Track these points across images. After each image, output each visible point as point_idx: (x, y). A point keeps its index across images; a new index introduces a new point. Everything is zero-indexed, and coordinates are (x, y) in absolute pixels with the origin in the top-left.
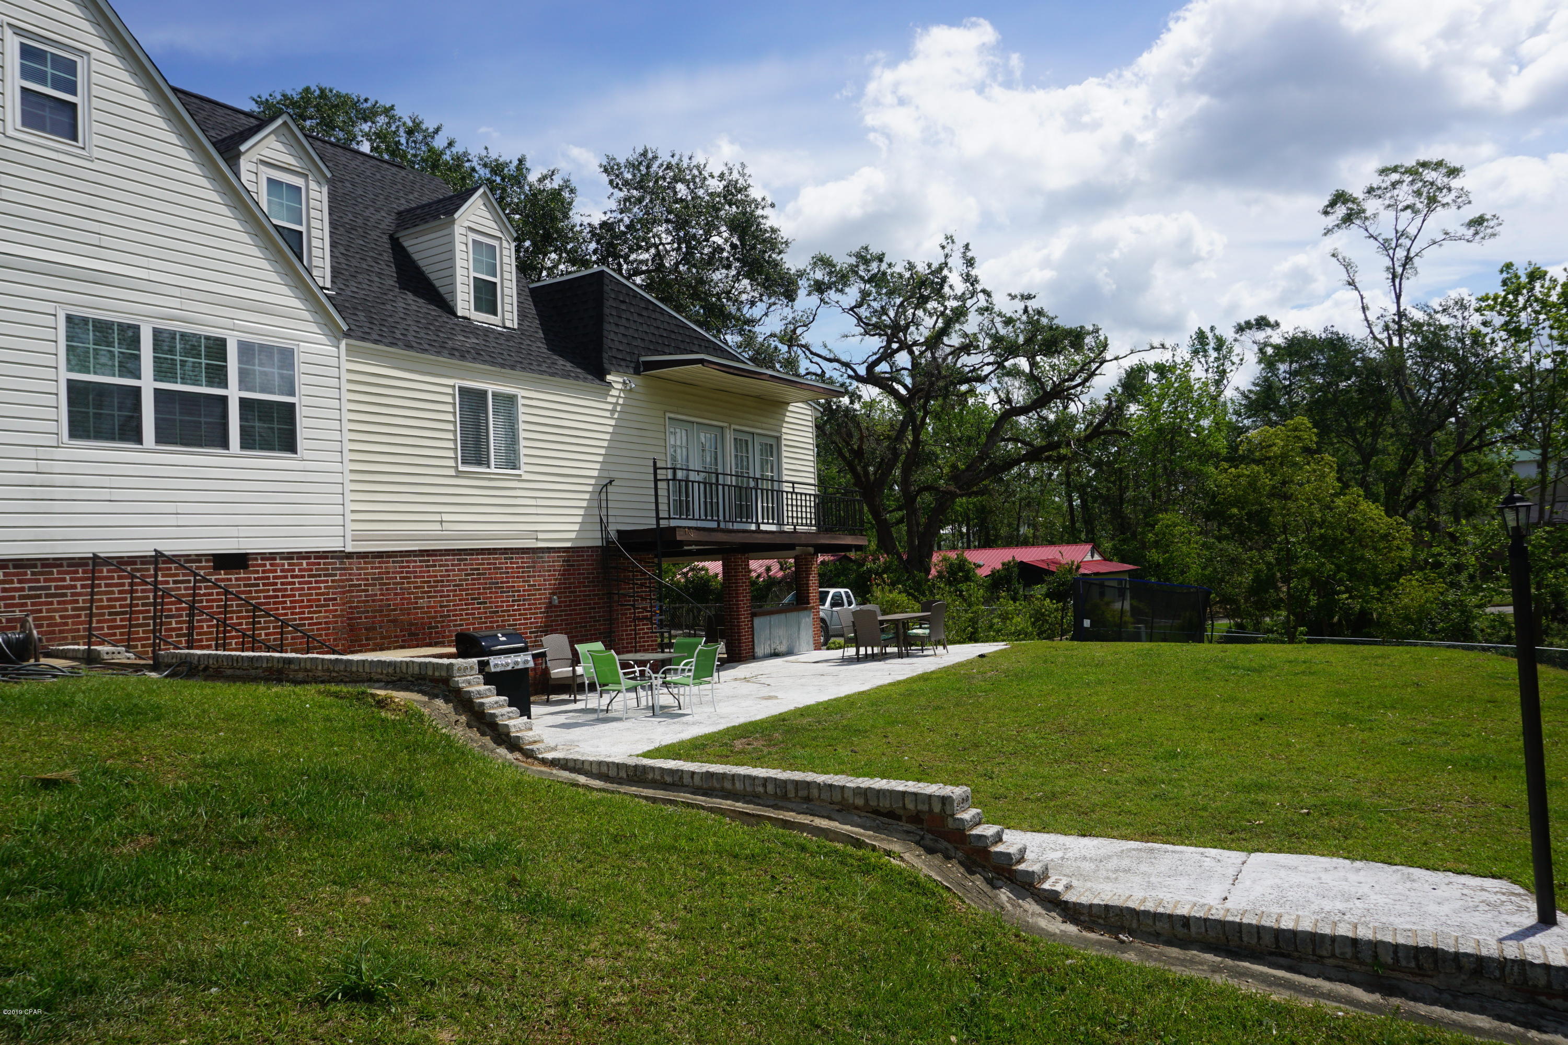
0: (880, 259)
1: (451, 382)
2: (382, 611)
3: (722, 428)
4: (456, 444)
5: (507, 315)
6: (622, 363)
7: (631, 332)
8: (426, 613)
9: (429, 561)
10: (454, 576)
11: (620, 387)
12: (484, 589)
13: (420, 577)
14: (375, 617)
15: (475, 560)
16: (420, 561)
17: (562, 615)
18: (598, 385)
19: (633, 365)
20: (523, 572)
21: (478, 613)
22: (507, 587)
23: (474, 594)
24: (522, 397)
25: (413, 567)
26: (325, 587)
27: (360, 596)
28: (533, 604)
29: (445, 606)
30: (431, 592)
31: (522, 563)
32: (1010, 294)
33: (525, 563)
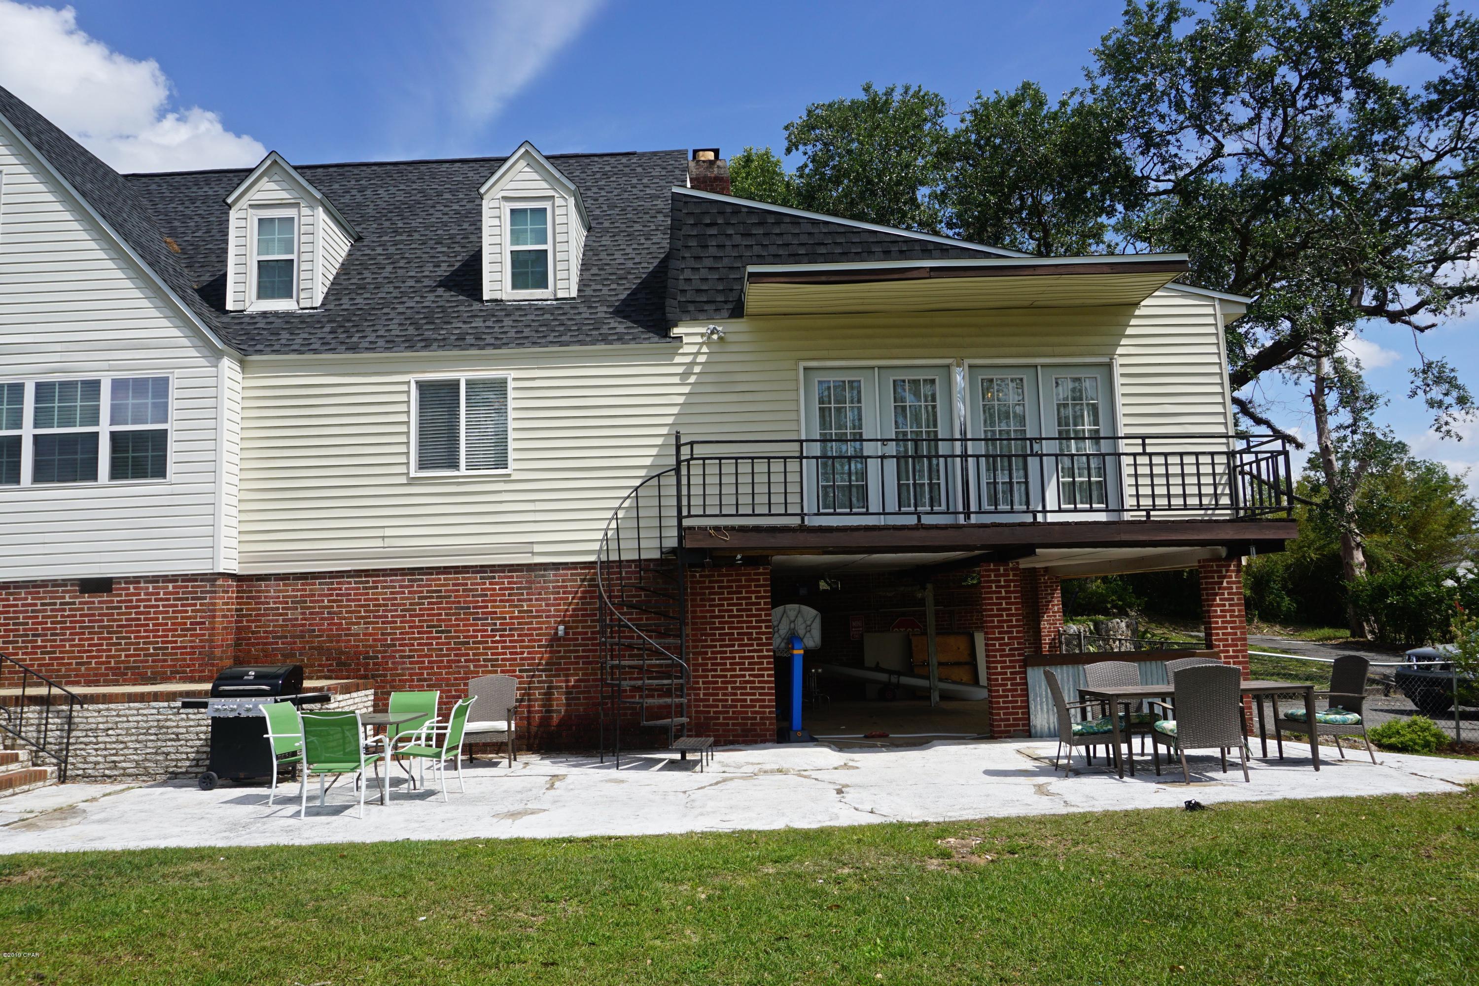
1: (406, 378)
2: (303, 637)
3: (948, 366)
4: (409, 447)
5: (560, 284)
6: (707, 307)
7: (726, 262)
8: (362, 641)
9: (368, 582)
10: (402, 599)
11: (699, 339)
12: (446, 614)
13: (354, 600)
14: (295, 643)
15: (434, 580)
16: (356, 583)
17: (577, 651)
18: (656, 344)
19: (730, 306)
20: (510, 595)
21: (437, 644)
22: (483, 613)
23: (432, 621)
24: (514, 379)
25: (346, 589)
26: (193, 611)
27: (277, 620)
28: (526, 635)
29: (389, 634)
30: (369, 617)
31: (509, 583)
33: (515, 583)
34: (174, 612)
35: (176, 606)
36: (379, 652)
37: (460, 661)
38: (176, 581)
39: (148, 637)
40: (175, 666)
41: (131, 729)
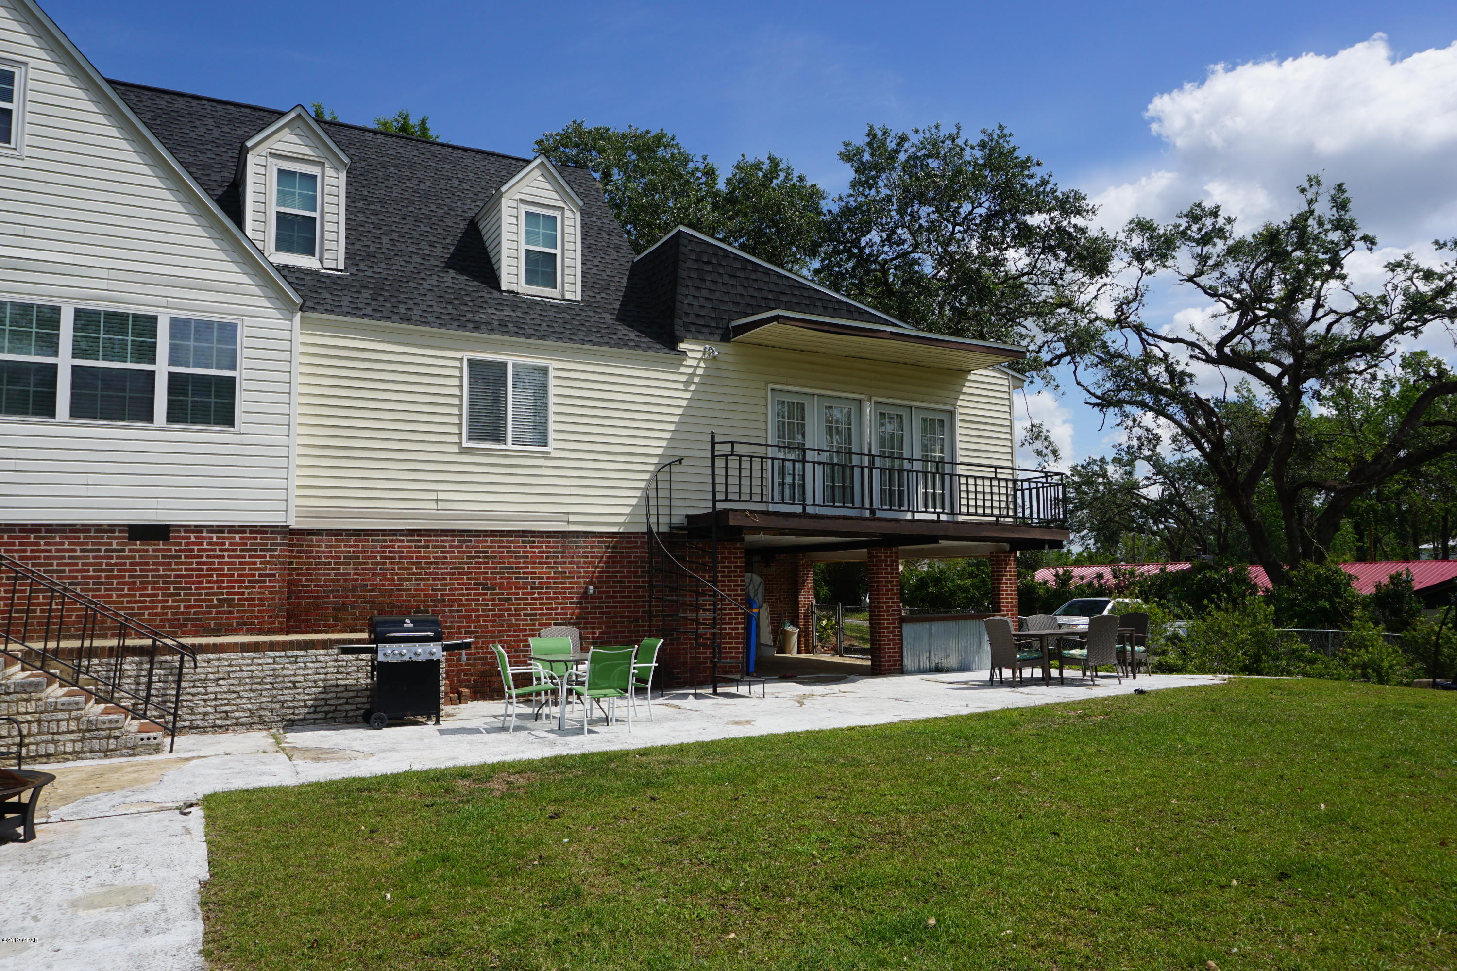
0: (1215, 214)
1: (458, 355)
2: (355, 591)
3: (860, 400)
4: (461, 419)
5: (569, 287)
6: (704, 330)
7: (718, 295)
8: (413, 596)
9: (420, 541)
10: (452, 558)
11: (699, 355)
12: (492, 573)
13: (406, 558)
14: (347, 597)
15: (482, 542)
16: (408, 541)
17: (601, 608)
18: (664, 354)
19: (720, 331)
20: (547, 558)
21: (483, 600)
22: (524, 573)
23: (479, 579)
24: (555, 369)
25: (399, 547)
26: (261, 563)
27: (329, 575)
28: (560, 593)
29: (440, 590)
30: (421, 574)
31: (547, 547)
32: (1436, 242)
33: (552, 547)
34: (240, 563)
35: (244, 557)
36: (430, 606)
37: (503, 615)
38: (244, 532)
39: (211, 588)
40: (242, 618)
41: (244, 678)
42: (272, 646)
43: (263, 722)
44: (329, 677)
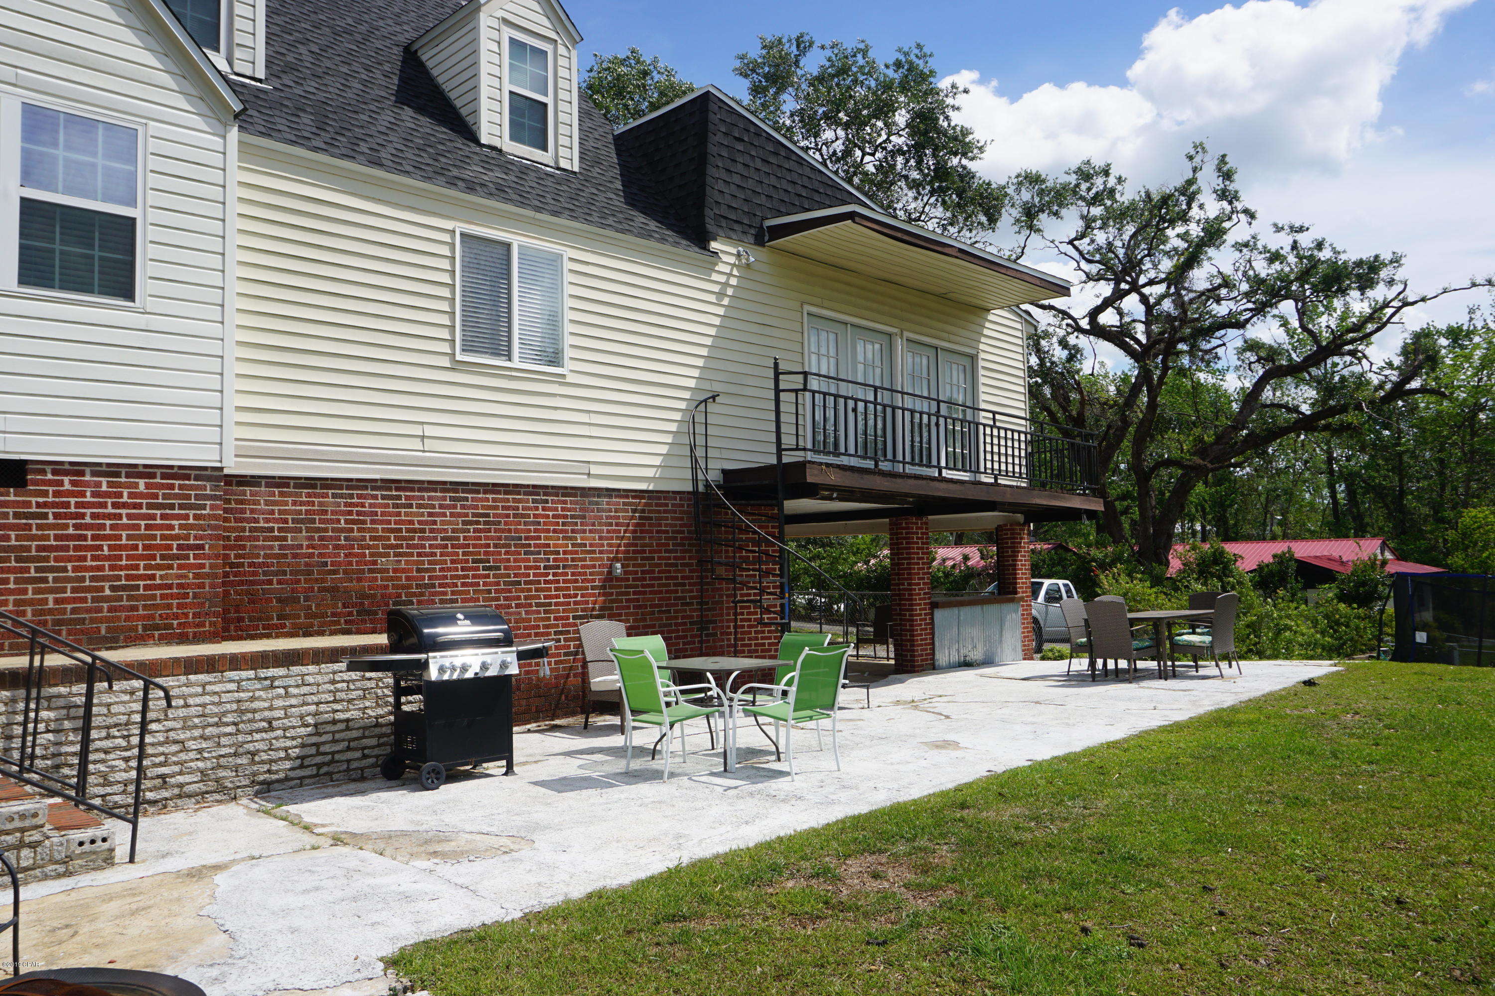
0: (1106, 173)
1: (448, 225)
2: (310, 573)
3: (890, 335)
4: (453, 320)
5: (562, 152)
6: (736, 227)
7: (750, 184)
8: (391, 579)
9: (399, 497)
10: (443, 523)
11: (732, 260)
12: (496, 546)
13: (382, 522)
14: (298, 582)
15: (481, 500)
17: (629, 593)
18: (694, 253)
19: (753, 231)
20: (564, 524)
21: (485, 584)
22: (536, 546)
23: (479, 553)
24: (571, 259)
25: (371, 505)
26: (181, 527)
27: (271, 547)
28: (580, 574)
29: (427, 570)
30: (401, 546)
31: (563, 509)
32: (1275, 225)
33: (569, 510)
34: (148, 527)
35: (153, 517)
36: (414, 594)
37: (510, 607)
38: (153, 476)
39: (101, 568)
40: (152, 617)
41: (190, 718)
42: (235, 662)
43: (221, 789)
44: (323, 708)
